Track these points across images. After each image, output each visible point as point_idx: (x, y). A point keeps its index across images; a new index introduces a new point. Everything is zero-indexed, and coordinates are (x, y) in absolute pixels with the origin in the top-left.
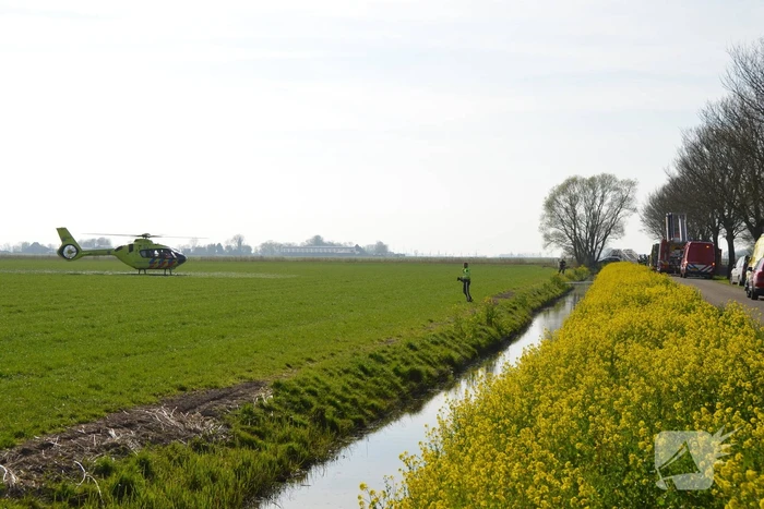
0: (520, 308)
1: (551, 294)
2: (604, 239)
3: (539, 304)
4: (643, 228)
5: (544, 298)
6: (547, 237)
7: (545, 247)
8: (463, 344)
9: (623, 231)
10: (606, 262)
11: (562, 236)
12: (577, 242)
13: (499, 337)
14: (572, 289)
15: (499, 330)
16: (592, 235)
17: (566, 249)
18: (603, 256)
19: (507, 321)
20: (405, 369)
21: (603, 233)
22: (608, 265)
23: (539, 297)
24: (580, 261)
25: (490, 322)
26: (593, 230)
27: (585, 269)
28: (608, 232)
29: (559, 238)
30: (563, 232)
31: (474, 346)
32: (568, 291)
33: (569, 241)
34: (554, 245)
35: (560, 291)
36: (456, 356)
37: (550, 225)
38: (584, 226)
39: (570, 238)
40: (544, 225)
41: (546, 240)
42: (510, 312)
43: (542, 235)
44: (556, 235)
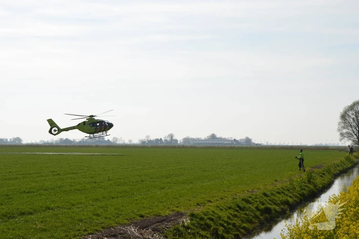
0: (327, 174)
1: (345, 167)
3: (338, 172)
5: (341, 168)
6: (342, 134)
7: (341, 140)
8: (295, 193)
11: (351, 134)
13: (315, 190)
14: (357, 164)
15: (315, 186)
17: (353, 141)
19: (319, 181)
20: (262, 207)
23: (338, 168)
25: (309, 182)
29: (349, 135)
30: (351, 132)
31: (300, 195)
32: (355, 165)
33: (355, 137)
34: (346, 139)
35: (350, 165)
36: (290, 200)
37: (344, 128)
39: (356, 135)
40: (340, 128)
41: (341, 136)
42: (321, 176)
43: (339, 133)
44: (347, 133)
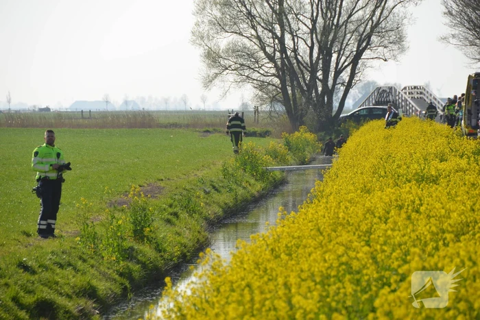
0: (184, 215)
1: (241, 191)
2: (355, 62)
3: (220, 211)
4: (448, 31)
5: (226, 198)
6: (213, 57)
7: (209, 82)
9: (400, 40)
10: (359, 118)
11: (251, 55)
12: (287, 69)
13: (160, 263)
14: (283, 182)
15: (158, 249)
16: (326, 52)
17: (262, 86)
18: (352, 105)
21: (352, 47)
22: (366, 128)
23: (216, 196)
24: (295, 117)
25: (139, 235)
26: (327, 39)
27: (310, 136)
28: (364, 42)
29: (244, 62)
30: (253, 46)
31: (121, 275)
32: (276, 186)
33: (269, 67)
34: (230, 77)
35: (257, 187)
37: (221, 26)
38: (303, 29)
39: (271, 58)
40: (205, 28)
41: (210, 66)
42: (168, 221)
43: (200, 51)
44: (235, 51)
